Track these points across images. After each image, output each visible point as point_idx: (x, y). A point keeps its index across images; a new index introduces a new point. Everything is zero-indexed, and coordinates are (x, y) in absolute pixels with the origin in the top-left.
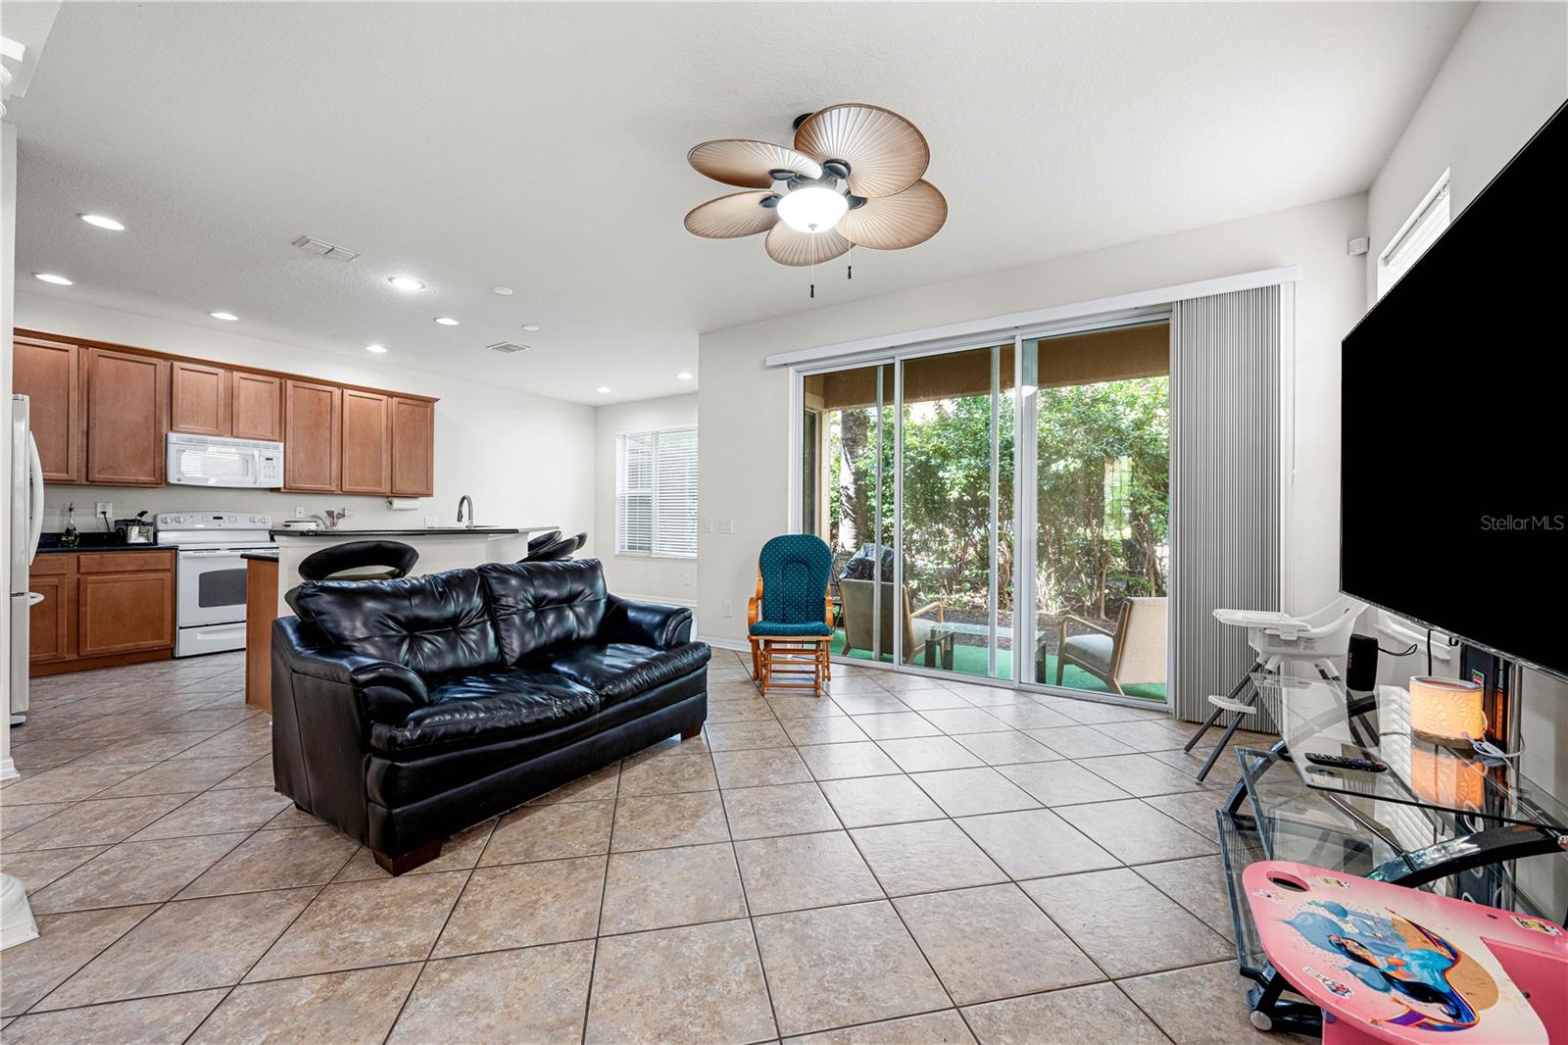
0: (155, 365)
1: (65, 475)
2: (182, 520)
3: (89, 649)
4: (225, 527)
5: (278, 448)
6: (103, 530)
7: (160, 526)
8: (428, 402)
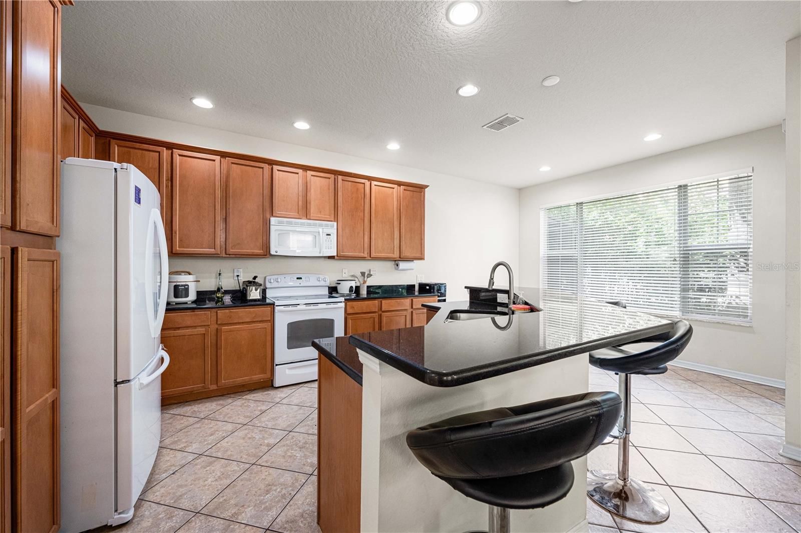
0: (263, 168)
1: (214, 250)
2: (279, 280)
3: (223, 382)
4: (304, 285)
5: (333, 226)
6: (238, 288)
7: (268, 285)
8: (420, 189)
